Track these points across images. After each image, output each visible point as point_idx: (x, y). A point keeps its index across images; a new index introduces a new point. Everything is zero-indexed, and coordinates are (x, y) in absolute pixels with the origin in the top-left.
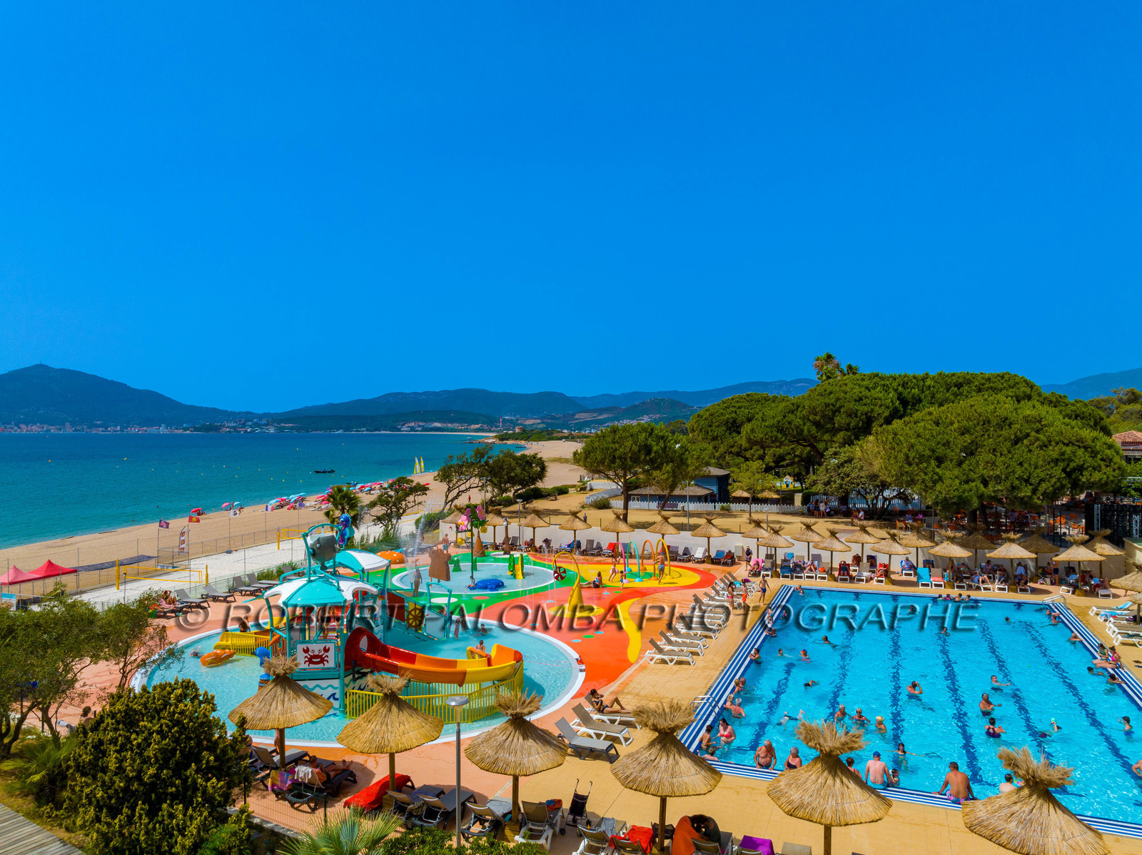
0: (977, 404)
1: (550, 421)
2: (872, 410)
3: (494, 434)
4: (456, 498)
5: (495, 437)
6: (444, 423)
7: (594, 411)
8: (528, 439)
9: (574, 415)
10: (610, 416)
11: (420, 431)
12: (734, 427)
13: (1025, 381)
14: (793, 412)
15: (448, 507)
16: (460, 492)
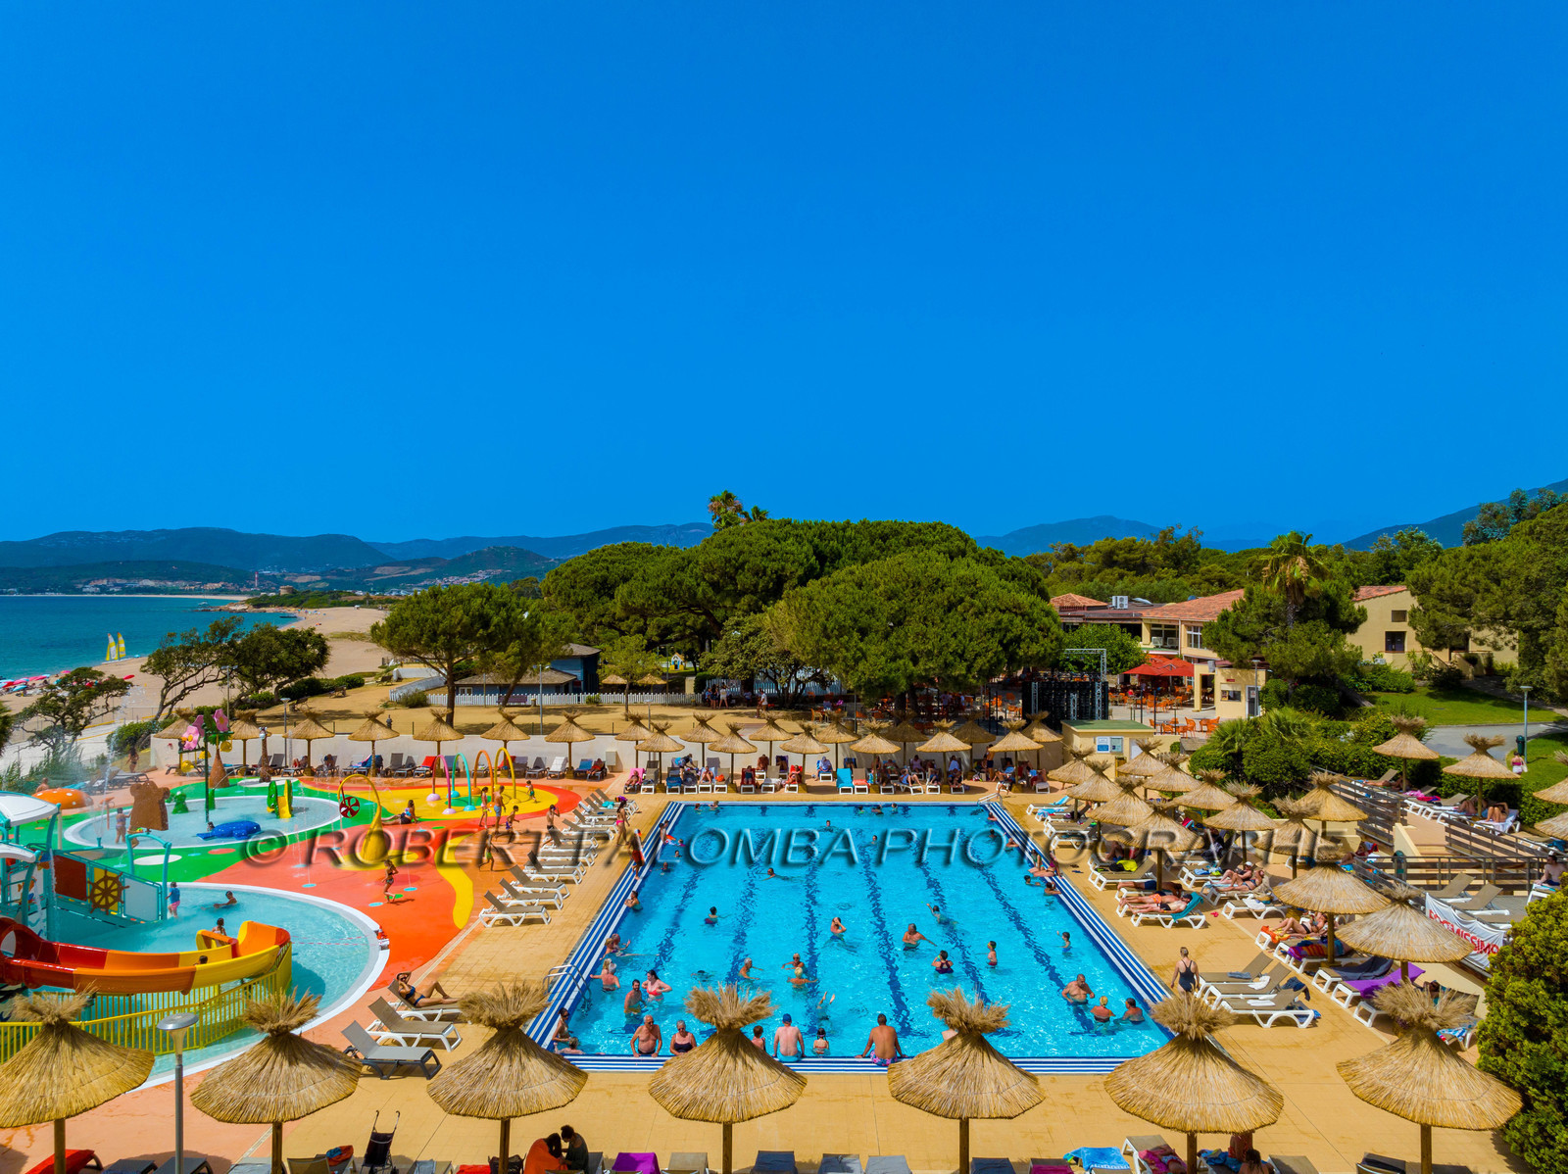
0: (905, 562)
1: (335, 578)
2: (783, 569)
3: (245, 598)
4: (179, 698)
5: (247, 602)
6: (160, 580)
7: (406, 563)
8: (300, 604)
9: (372, 569)
10: (429, 570)
11: (117, 593)
12: (605, 588)
13: (959, 533)
14: (682, 569)
15: (166, 711)
16: (186, 689)
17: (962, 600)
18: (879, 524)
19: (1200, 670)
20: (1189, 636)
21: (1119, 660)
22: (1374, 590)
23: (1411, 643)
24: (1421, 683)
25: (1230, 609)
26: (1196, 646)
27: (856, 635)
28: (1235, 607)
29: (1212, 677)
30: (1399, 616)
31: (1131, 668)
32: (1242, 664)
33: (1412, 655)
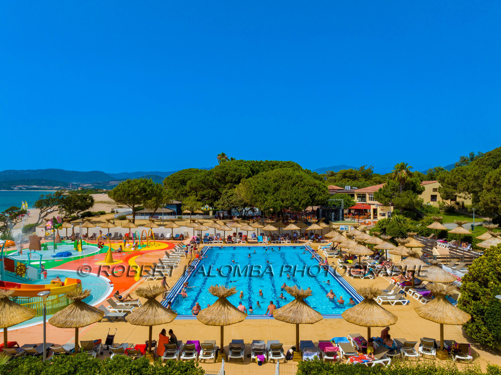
0: (279, 171)
1: (96, 185)
2: (241, 175)
7: (119, 180)
9: (109, 182)
12: (184, 183)
13: (297, 164)
14: (209, 175)
16: (47, 213)
17: (297, 182)
18: (271, 161)
19: (373, 207)
20: (369, 197)
21: (347, 204)
22: (427, 182)
23: (439, 198)
24: (442, 211)
25: (382, 188)
26: (371, 200)
27: (264, 194)
28: (384, 187)
29: (377, 209)
30: (435, 190)
31: (351, 207)
32: (386, 205)
33: (439, 202)
